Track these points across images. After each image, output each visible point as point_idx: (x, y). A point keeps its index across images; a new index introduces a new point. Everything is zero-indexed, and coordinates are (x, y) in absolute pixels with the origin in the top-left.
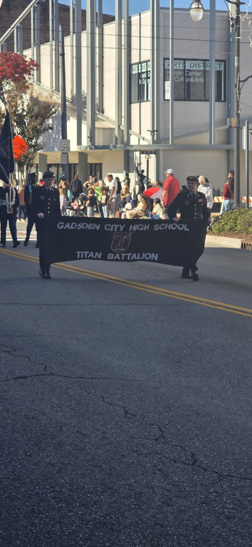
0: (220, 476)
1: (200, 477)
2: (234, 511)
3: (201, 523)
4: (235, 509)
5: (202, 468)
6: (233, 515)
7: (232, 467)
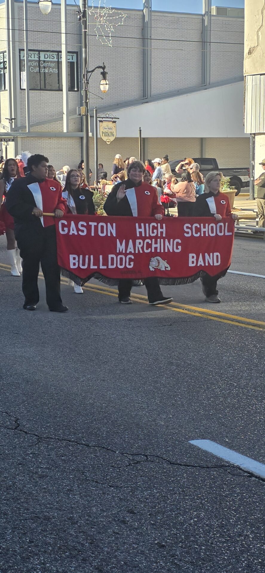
0: (40, 439)
1: (20, 440)
2: (47, 471)
3: (14, 483)
4: (48, 468)
5: (24, 432)
6: (46, 474)
7: (51, 429)
